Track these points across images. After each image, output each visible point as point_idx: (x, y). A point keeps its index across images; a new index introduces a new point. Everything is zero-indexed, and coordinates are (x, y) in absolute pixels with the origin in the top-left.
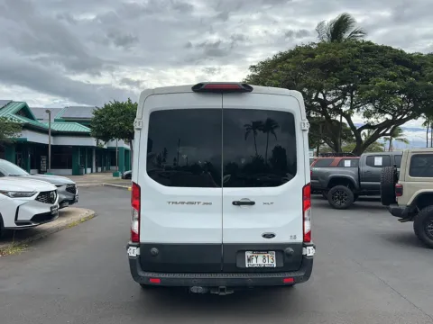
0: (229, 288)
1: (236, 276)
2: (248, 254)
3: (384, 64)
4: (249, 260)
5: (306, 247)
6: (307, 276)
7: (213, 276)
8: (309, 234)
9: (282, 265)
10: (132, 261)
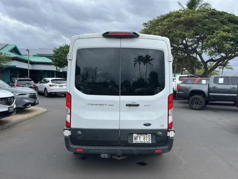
0: (123, 155)
1: (127, 148)
2: (135, 135)
3: (223, 23)
4: (135, 139)
5: (169, 131)
6: (170, 149)
7: (114, 148)
8: (172, 123)
9: (155, 142)
10: (66, 138)
